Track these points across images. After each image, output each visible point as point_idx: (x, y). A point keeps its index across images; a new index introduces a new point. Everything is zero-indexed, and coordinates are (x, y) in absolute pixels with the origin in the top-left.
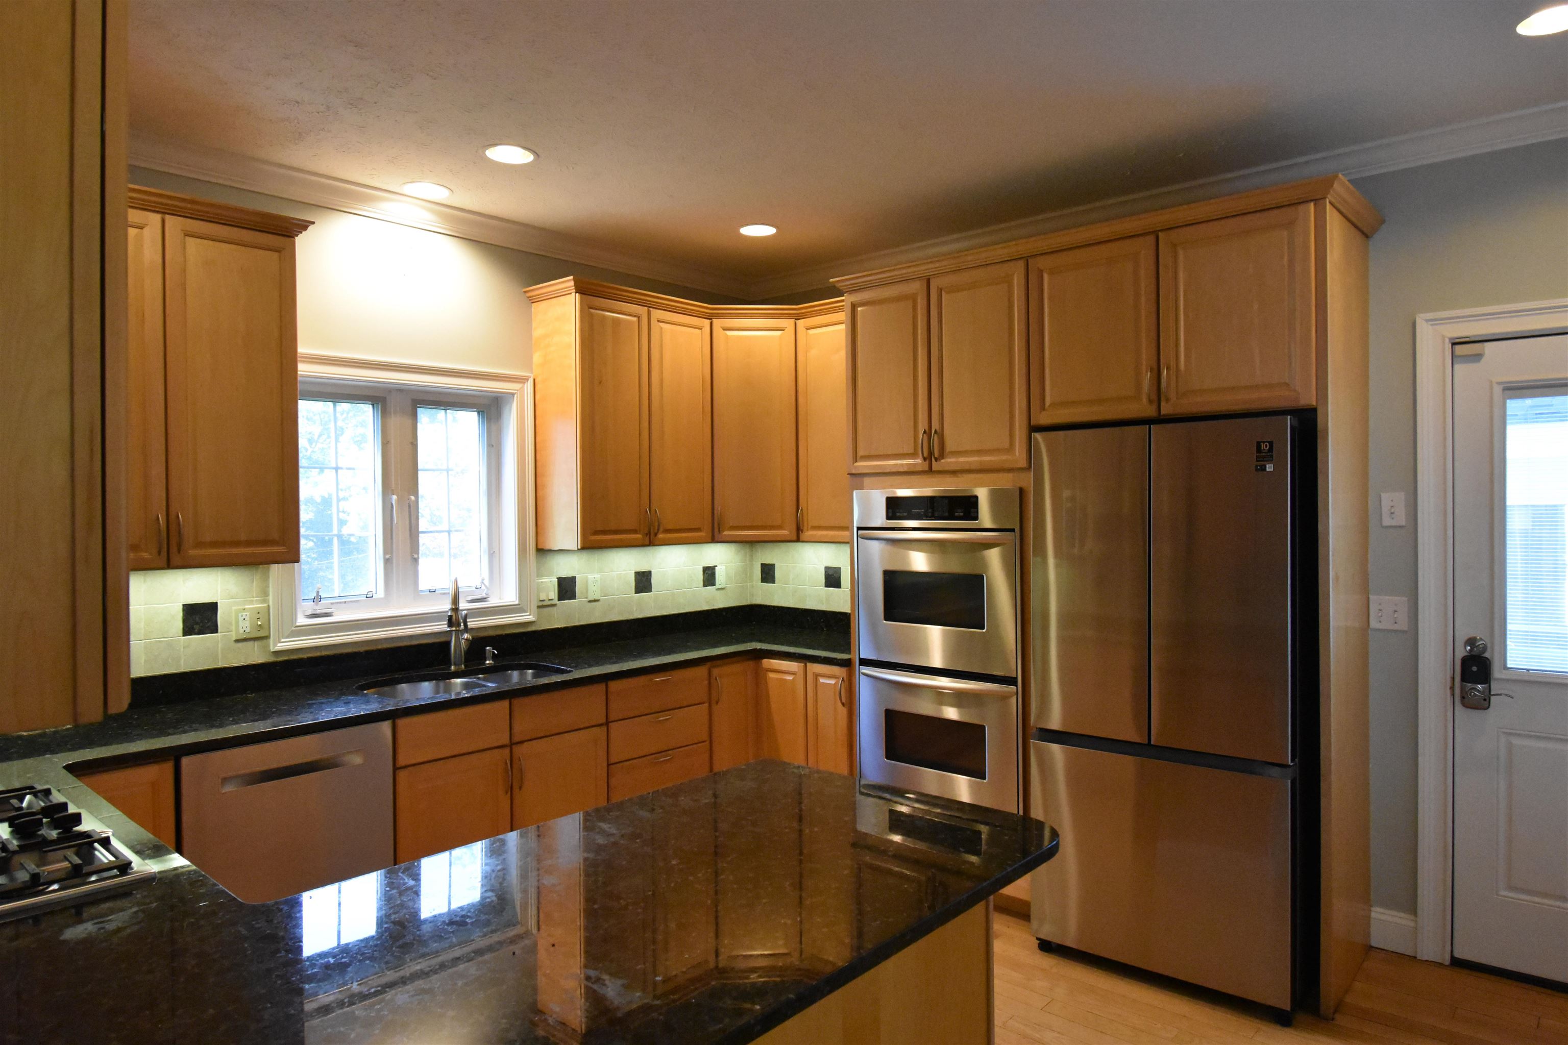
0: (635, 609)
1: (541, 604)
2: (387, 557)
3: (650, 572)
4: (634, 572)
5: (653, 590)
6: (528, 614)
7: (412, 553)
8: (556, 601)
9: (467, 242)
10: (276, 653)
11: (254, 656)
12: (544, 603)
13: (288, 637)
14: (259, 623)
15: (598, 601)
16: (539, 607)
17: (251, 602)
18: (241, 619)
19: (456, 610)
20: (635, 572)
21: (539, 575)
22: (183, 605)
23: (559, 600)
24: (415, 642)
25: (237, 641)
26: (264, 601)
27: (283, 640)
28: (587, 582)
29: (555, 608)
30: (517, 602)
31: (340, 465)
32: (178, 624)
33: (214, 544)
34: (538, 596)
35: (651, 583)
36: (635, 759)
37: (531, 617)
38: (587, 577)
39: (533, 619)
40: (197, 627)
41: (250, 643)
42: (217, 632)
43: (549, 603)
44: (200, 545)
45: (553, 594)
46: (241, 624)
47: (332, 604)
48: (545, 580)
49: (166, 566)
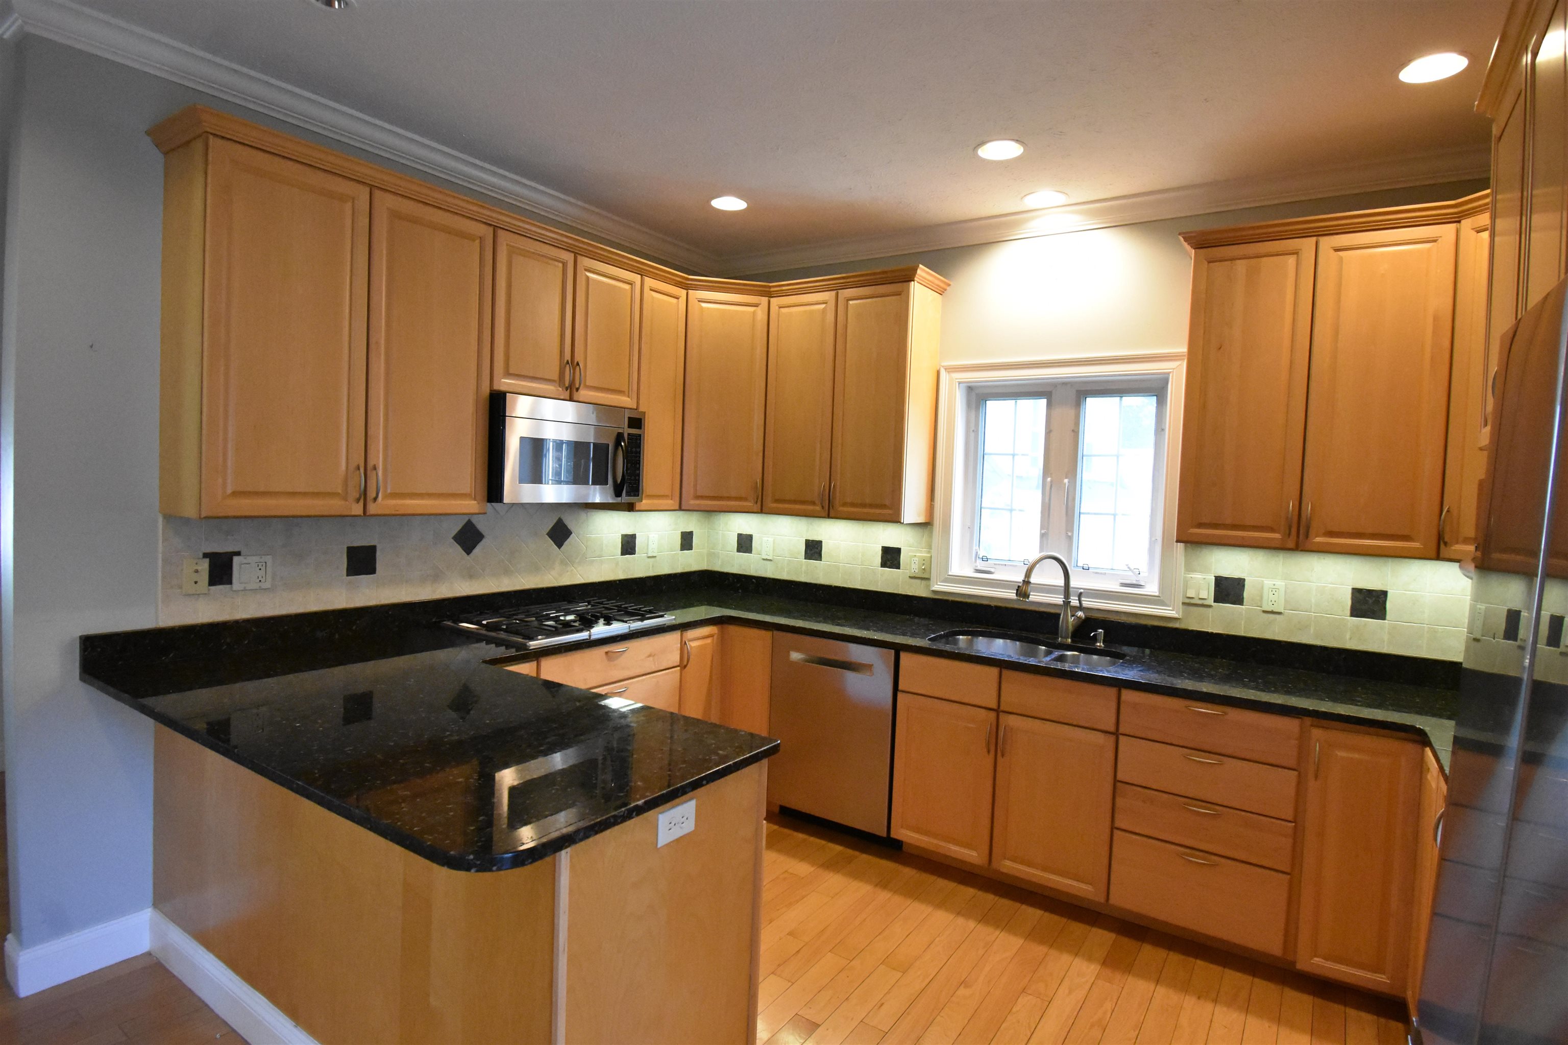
0: (1348, 637)
1: (1187, 601)
2: (1043, 531)
3: (1384, 593)
4: (1351, 587)
5: (1388, 617)
6: (1171, 608)
7: (1067, 531)
8: (1211, 601)
9: (1126, 228)
10: (935, 592)
11: (918, 590)
12: (1192, 601)
13: (942, 582)
14: (923, 567)
15: (1280, 613)
16: (1184, 604)
17: (921, 552)
18: (913, 562)
19: (1027, 582)
20: (1353, 589)
21: (1189, 568)
22: (882, 547)
23: (1215, 602)
24: (1042, 609)
25: (910, 577)
26: (929, 552)
27: (939, 583)
28: (1262, 588)
29: (1210, 610)
30: (1157, 594)
31: (1016, 453)
32: (878, 560)
33: (853, 505)
34: (1185, 592)
35: (1385, 608)
36: (1153, 789)
37: (1174, 612)
38: (1263, 581)
39: (1176, 616)
40: (889, 563)
41: (918, 581)
42: (899, 569)
43: (1200, 602)
44: (845, 504)
45: (1207, 592)
46: (913, 566)
47: (995, 564)
48: (1198, 576)
49: (827, 516)
